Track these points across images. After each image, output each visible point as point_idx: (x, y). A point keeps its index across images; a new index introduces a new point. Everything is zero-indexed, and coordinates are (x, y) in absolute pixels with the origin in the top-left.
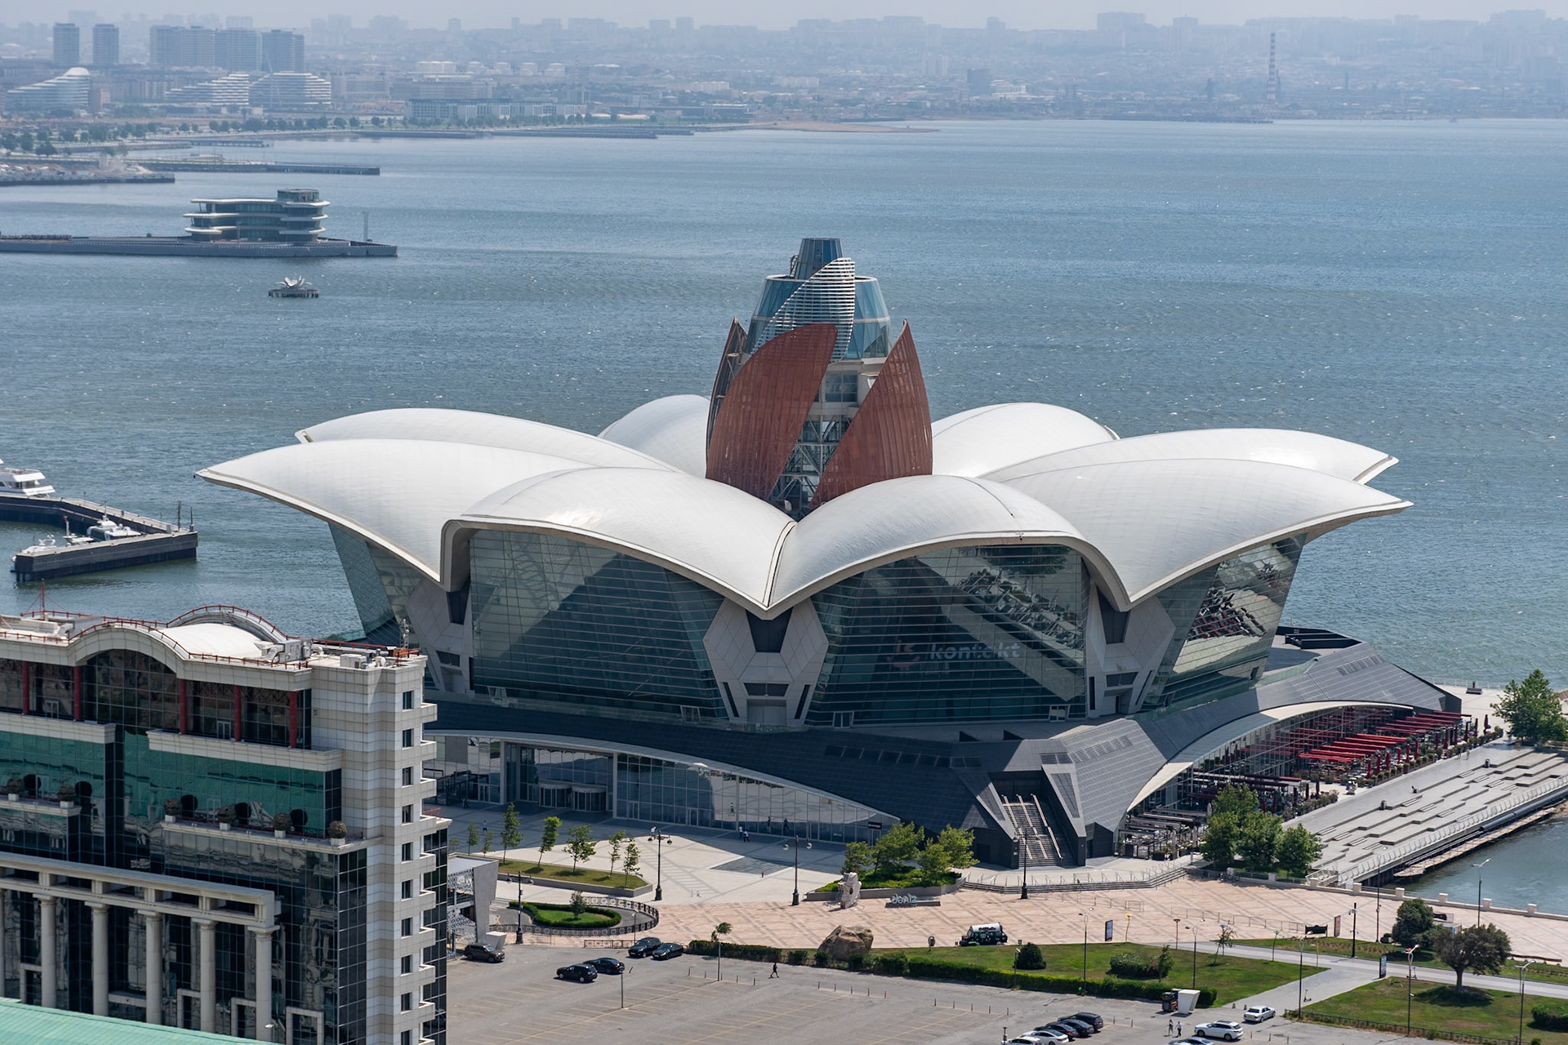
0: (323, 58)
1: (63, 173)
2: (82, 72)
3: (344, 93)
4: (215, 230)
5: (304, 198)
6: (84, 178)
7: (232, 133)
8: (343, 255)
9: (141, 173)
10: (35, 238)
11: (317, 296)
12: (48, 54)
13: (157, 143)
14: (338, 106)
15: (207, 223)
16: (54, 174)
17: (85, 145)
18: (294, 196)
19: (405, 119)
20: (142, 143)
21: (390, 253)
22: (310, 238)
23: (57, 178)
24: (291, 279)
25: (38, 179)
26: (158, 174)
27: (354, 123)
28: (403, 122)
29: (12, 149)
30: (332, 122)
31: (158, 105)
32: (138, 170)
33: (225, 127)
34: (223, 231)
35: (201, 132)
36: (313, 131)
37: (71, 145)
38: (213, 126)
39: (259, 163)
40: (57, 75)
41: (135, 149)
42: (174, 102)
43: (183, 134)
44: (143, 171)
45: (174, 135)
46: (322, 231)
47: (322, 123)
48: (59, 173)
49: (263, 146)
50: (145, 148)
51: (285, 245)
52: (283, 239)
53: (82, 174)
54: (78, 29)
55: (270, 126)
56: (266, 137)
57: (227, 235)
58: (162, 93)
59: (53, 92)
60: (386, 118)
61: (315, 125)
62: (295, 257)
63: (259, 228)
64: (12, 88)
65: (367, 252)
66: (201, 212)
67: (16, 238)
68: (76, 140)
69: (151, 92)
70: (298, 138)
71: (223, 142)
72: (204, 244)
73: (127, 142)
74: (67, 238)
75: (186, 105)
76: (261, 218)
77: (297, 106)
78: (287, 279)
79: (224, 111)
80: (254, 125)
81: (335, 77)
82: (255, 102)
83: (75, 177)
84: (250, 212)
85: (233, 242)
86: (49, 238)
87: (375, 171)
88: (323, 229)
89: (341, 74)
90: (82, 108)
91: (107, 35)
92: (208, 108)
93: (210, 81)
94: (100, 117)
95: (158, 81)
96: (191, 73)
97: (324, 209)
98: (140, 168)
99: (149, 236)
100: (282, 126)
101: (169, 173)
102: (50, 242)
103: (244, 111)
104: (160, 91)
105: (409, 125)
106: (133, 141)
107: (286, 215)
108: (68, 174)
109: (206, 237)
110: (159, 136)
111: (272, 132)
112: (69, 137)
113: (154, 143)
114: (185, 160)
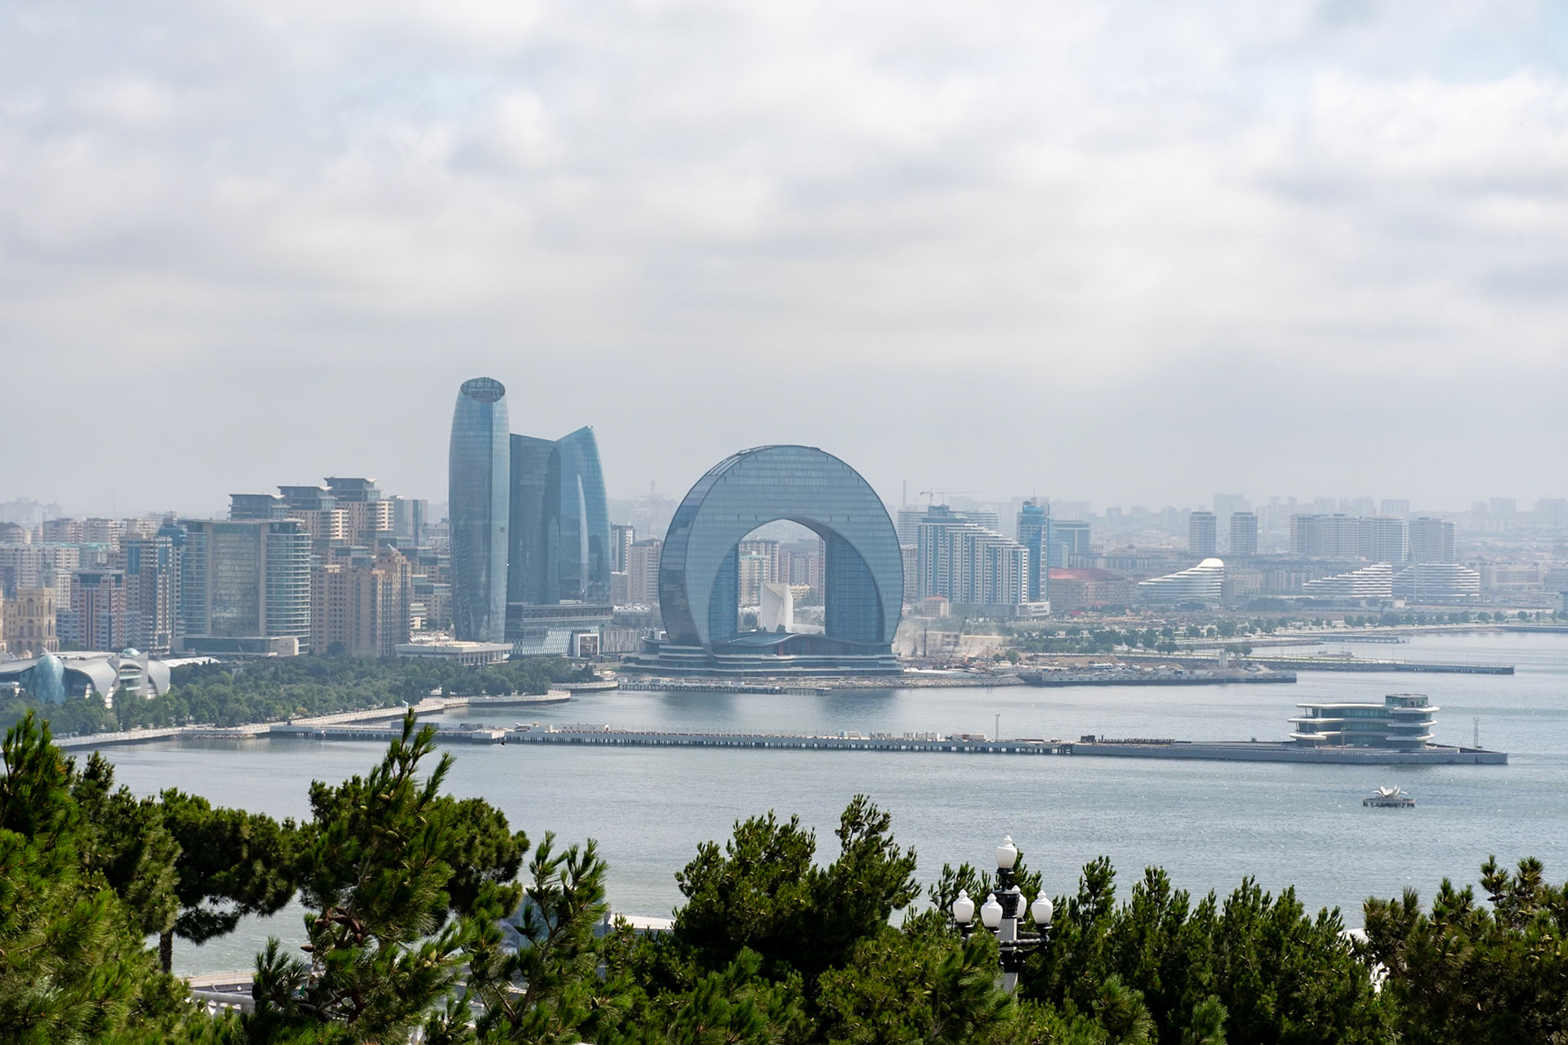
0: (1479, 544)
1: (1181, 673)
2: (1217, 563)
3: (1494, 584)
4: (1320, 735)
5: (1413, 703)
6: (1202, 678)
7: (1368, 628)
8: (1451, 761)
9: (1260, 673)
10: (1138, 742)
11: (1413, 805)
12: (1184, 544)
13: (1286, 639)
14: (1487, 598)
15: (1313, 728)
16: (1171, 673)
17: (1211, 641)
18: (1403, 701)
19: (1554, 612)
20: (1269, 639)
21: (1500, 760)
22: (1418, 744)
23: (1174, 677)
24: (1387, 789)
25: (1155, 678)
26: (1279, 673)
27: (1499, 617)
28: (1553, 617)
29: (1134, 646)
30: (1476, 615)
31: (1295, 597)
32: (1259, 670)
33: (1360, 622)
34: (1328, 736)
35: (1335, 627)
36: (1454, 626)
37: (1195, 641)
38: (1348, 621)
39: (1387, 662)
40: (1191, 565)
41: (1264, 646)
42: (1312, 594)
43: (1316, 630)
44: (1264, 671)
45: (1306, 631)
46: (1431, 737)
47: (1465, 618)
48: (1176, 672)
49: (1398, 642)
50: (1274, 644)
51: (1390, 751)
52: (1390, 745)
53: (1200, 673)
54: (1215, 518)
55: (1409, 620)
56: (1404, 633)
57: (1332, 741)
58: (1300, 585)
59: (1185, 584)
60: (1534, 611)
61: (1457, 619)
62: (1401, 763)
63: (1367, 733)
64: (1144, 580)
65: (1477, 759)
66: (1307, 717)
67: (1118, 742)
68: (1202, 636)
69: (1289, 584)
70: (1438, 632)
71: (1356, 638)
72: (1308, 750)
73: (1254, 638)
74: (1169, 742)
75: (1324, 597)
76: (1368, 723)
77: (1443, 598)
78: (1382, 789)
79: (1363, 603)
80: (1391, 620)
81: (1485, 567)
82: (1398, 593)
83: (1193, 677)
84: (1358, 717)
85: (1338, 748)
86: (1151, 742)
87: (1509, 671)
88: (1432, 735)
89: (1491, 564)
90: (1214, 601)
91: (1245, 523)
92: (1346, 601)
93: (1350, 572)
94: (1232, 611)
95: (1296, 572)
96: (1331, 563)
97: (1433, 714)
98: (1261, 667)
99: (1254, 741)
100: (1422, 620)
101: (1291, 672)
102: (1152, 746)
103: (1384, 604)
104: (1298, 582)
105: (1557, 619)
106: (1261, 637)
107: (1393, 721)
108: (1186, 673)
109: (1311, 743)
110: (1291, 631)
111: (1410, 627)
112: (1194, 632)
113: (1283, 639)
114: (1311, 658)
